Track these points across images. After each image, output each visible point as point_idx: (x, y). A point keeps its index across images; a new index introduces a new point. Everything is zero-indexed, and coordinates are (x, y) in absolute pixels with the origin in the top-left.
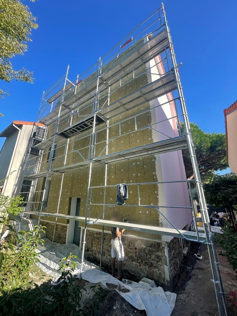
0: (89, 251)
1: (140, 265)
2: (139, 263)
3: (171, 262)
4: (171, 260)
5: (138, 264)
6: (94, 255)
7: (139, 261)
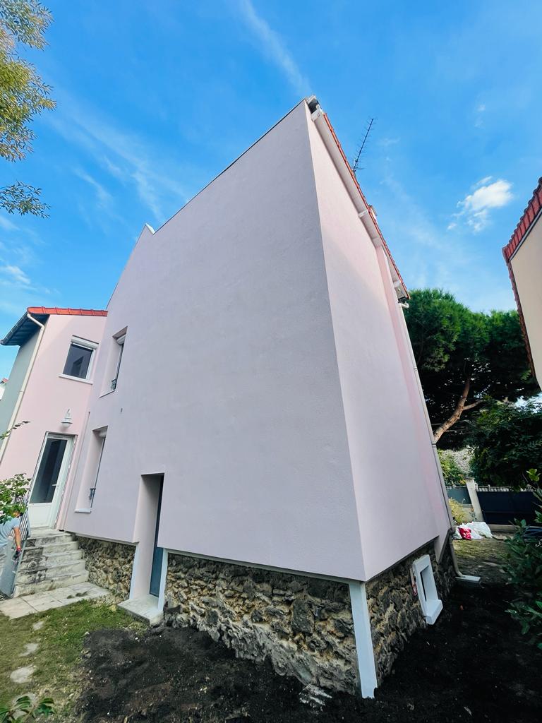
0: (181, 611)
1: (299, 647)
2: (297, 642)
3: (383, 638)
4: (382, 635)
5: (295, 647)
6: (192, 621)
7: (297, 638)
